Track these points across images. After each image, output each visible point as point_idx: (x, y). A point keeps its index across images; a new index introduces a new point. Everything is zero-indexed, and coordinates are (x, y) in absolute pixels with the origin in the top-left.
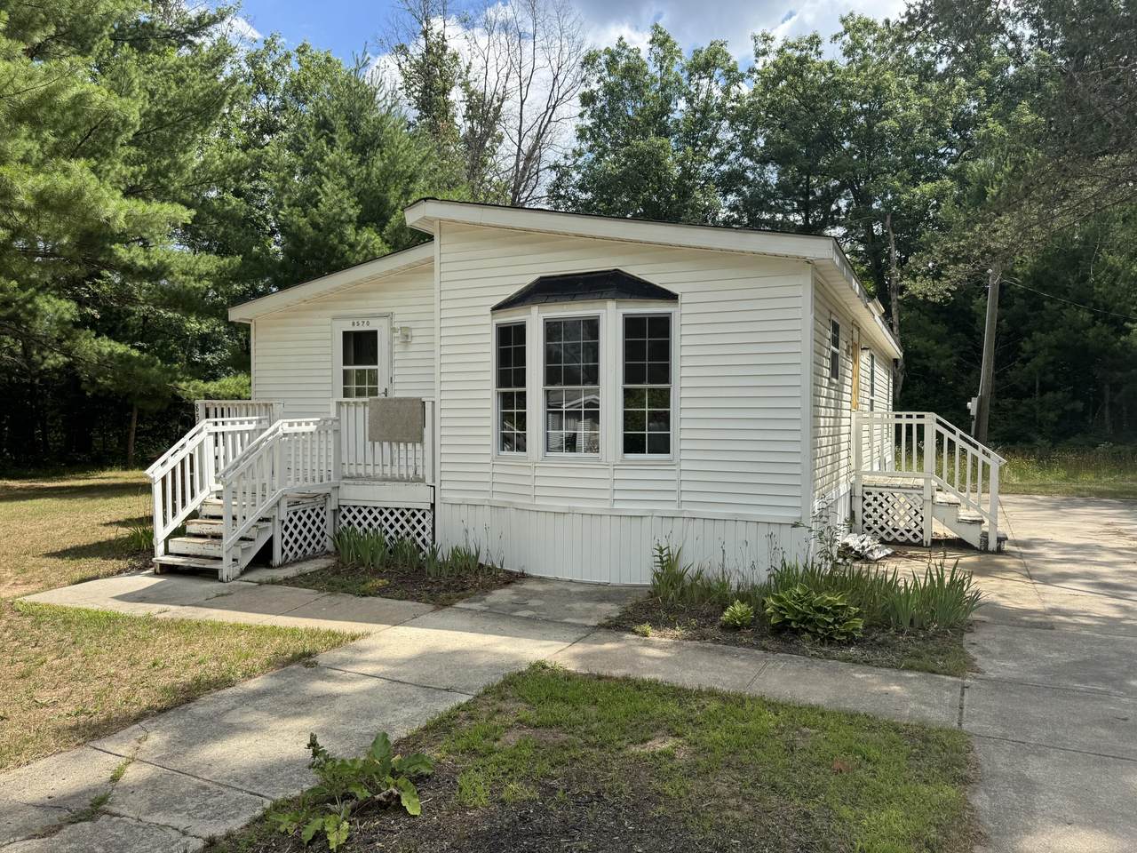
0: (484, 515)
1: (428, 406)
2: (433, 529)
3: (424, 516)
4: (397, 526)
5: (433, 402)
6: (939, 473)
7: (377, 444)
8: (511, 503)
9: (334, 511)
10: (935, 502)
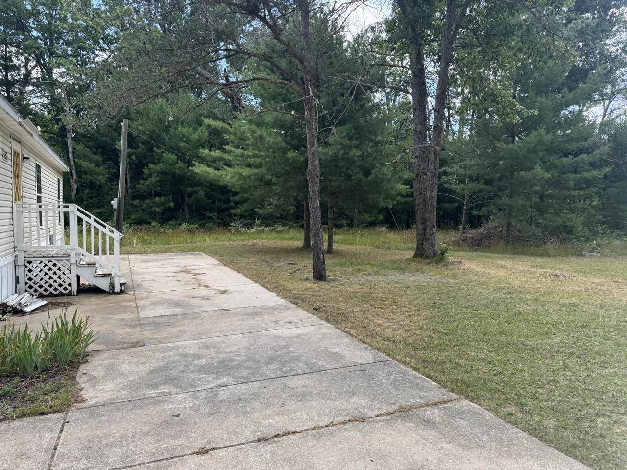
6: (81, 245)
10: (78, 265)
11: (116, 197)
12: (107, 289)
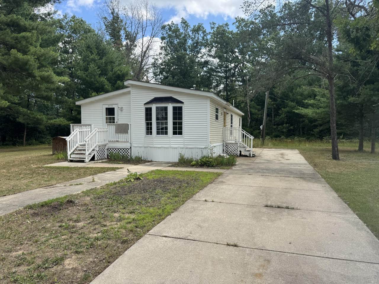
0: (143, 149)
1: (129, 125)
2: (131, 153)
3: (128, 150)
4: (122, 152)
5: (131, 124)
7: (117, 134)
8: (149, 146)
9: (107, 149)
10: (240, 147)
11: (262, 125)
12: (248, 156)
